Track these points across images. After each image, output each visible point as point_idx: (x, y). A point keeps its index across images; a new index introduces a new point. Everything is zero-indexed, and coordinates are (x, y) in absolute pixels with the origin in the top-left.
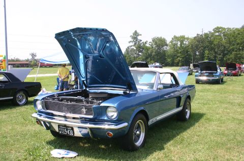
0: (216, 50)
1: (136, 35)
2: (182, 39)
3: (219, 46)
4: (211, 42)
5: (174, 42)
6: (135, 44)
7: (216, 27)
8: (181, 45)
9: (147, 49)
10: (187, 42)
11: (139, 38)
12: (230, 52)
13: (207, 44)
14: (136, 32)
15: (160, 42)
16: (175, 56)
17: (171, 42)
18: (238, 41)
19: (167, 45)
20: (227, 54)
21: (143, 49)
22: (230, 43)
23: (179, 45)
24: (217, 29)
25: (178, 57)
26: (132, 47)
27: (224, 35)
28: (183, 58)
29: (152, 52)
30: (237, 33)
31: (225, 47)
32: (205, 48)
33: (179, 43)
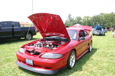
0: (101, 22)
1: (70, 16)
2: (88, 17)
3: (102, 20)
4: (99, 19)
5: (85, 19)
6: (69, 19)
7: (101, 13)
8: (87, 19)
9: (74, 21)
10: (89, 19)
11: (71, 17)
12: (106, 23)
13: (97, 19)
14: (70, 14)
15: (79, 19)
16: (85, 24)
17: (84, 18)
18: (109, 19)
19: (81, 20)
20: (105, 23)
21: (72, 21)
22: (106, 19)
23: (86, 20)
24: (102, 14)
25: (86, 24)
26: (68, 20)
27: (104, 16)
28: (88, 25)
29: (76, 22)
30: (109, 15)
31: (104, 21)
32: (96, 21)
33: (86, 19)
